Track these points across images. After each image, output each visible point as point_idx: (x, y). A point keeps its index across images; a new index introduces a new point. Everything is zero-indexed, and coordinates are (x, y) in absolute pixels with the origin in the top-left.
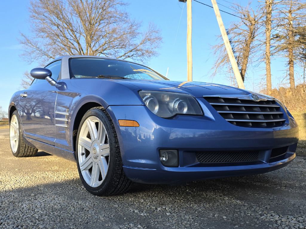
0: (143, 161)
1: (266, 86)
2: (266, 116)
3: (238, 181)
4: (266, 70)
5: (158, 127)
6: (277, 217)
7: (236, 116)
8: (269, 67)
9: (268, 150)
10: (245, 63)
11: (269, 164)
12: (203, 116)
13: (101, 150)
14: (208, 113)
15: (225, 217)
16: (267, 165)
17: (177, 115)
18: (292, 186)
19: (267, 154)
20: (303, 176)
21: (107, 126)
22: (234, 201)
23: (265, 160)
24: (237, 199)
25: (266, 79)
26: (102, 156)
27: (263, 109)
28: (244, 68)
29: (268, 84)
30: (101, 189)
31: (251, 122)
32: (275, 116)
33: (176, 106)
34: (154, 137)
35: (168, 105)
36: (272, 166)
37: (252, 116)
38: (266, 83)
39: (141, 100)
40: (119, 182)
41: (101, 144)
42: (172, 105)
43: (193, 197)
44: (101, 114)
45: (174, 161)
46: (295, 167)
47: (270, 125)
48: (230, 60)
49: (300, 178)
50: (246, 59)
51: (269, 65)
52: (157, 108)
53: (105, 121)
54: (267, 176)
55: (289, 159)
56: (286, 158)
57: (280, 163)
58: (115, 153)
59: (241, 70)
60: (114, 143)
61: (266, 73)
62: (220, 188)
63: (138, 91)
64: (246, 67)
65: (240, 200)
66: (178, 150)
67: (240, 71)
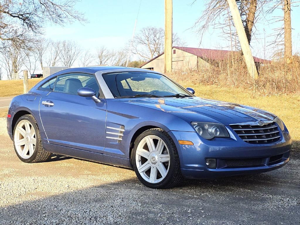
0: (197, 166)
1: (283, 47)
2: (268, 136)
3: (248, 180)
4: (283, 22)
5: (203, 143)
6: (271, 196)
7: (249, 137)
8: (288, 16)
9: (267, 157)
10: (252, 10)
11: (268, 167)
12: (229, 138)
13: (160, 159)
14: (233, 136)
15: (242, 197)
16: (267, 167)
17: (215, 137)
18: (285, 182)
19: (267, 160)
20: (297, 176)
21: (168, 143)
22: (247, 190)
23: (266, 164)
24: (249, 190)
25: (283, 36)
26: (161, 162)
27: (265, 131)
28: (251, 19)
29: (287, 44)
30: (162, 184)
31: (258, 140)
32: (273, 135)
33: (213, 131)
34: (200, 149)
35: (208, 130)
36: (270, 167)
37: (259, 137)
38: (283, 42)
39: (193, 128)
40: (175, 179)
41: (159, 154)
42: (210, 130)
43: (220, 189)
44: (162, 135)
45: (214, 165)
46: (294, 169)
47: (269, 142)
48: (230, 6)
49: (294, 177)
50: (255, 4)
51: (289, 14)
52: (201, 133)
53: (165, 140)
54: (270, 176)
55: (285, 162)
56: (282, 162)
57: (278, 165)
58: (175, 161)
59: (246, 21)
60: (174, 154)
61: (283, 26)
62: (236, 184)
63: (191, 122)
64: (254, 18)
65: (250, 190)
66: (216, 159)
67: (245, 24)
